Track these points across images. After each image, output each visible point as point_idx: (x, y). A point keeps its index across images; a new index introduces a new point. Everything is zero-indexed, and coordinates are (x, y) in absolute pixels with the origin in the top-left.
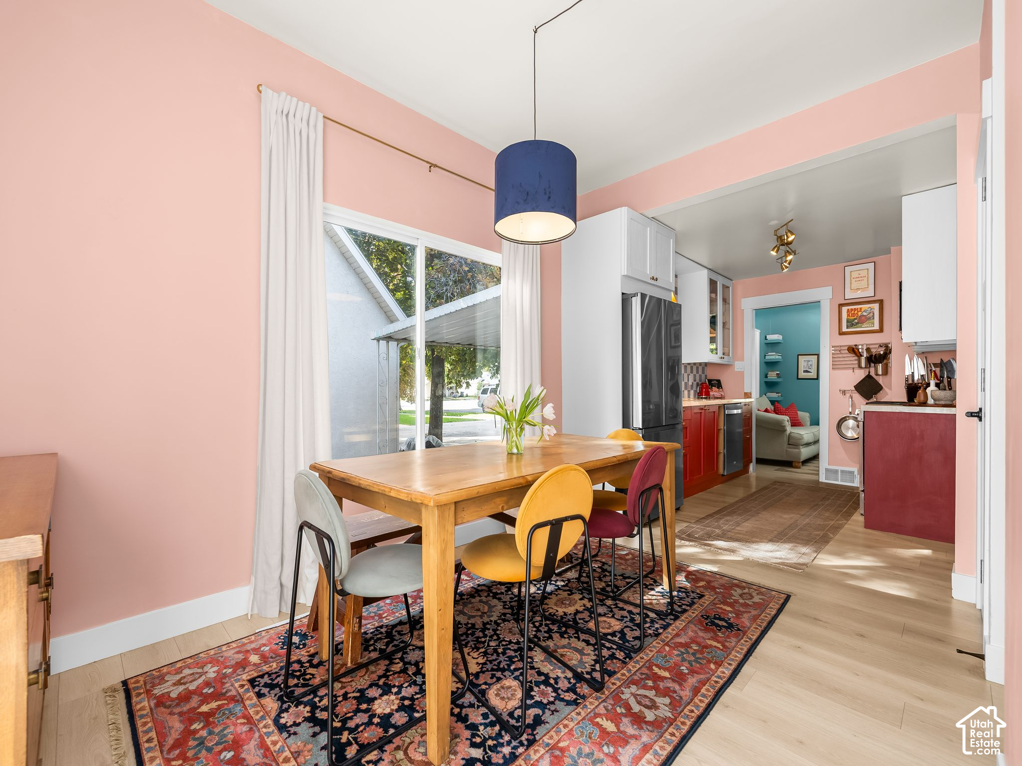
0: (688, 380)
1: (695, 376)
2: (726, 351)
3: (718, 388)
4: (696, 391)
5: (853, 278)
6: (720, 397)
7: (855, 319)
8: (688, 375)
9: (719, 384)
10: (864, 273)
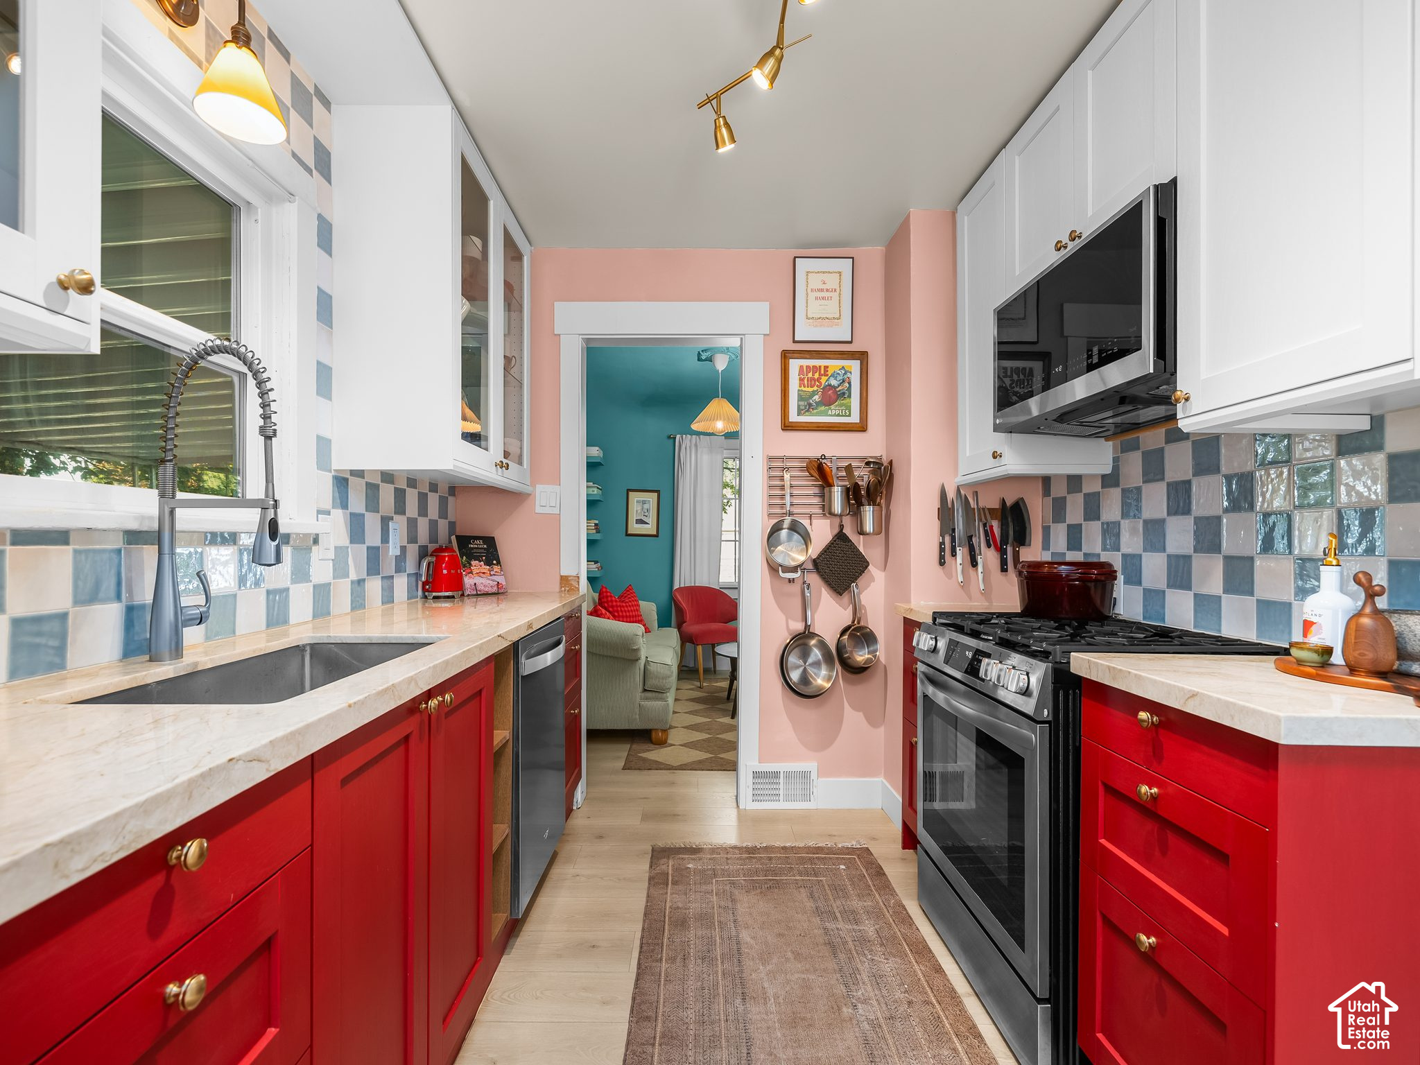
0: (385, 539)
1: (412, 524)
2: (514, 450)
3: (489, 563)
4: (417, 575)
5: (812, 290)
6: (495, 590)
7: (814, 393)
8: (385, 521)
9: (490, 553)
10: (832, 281)
